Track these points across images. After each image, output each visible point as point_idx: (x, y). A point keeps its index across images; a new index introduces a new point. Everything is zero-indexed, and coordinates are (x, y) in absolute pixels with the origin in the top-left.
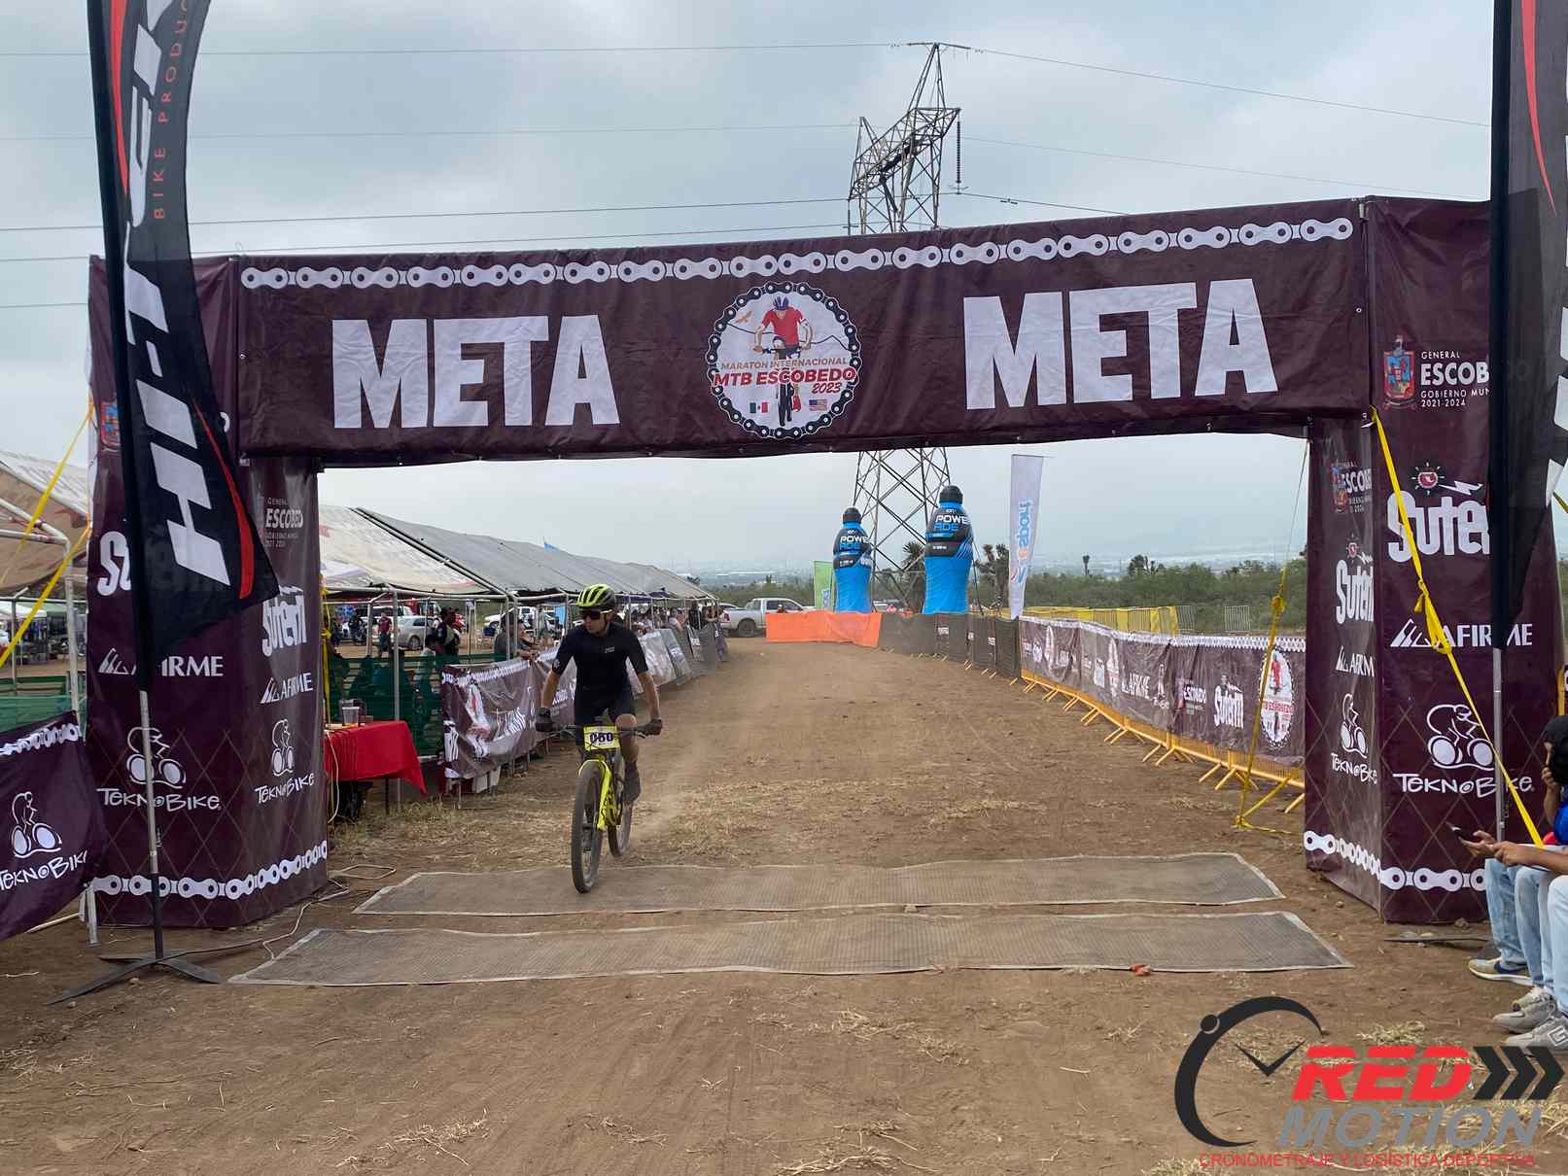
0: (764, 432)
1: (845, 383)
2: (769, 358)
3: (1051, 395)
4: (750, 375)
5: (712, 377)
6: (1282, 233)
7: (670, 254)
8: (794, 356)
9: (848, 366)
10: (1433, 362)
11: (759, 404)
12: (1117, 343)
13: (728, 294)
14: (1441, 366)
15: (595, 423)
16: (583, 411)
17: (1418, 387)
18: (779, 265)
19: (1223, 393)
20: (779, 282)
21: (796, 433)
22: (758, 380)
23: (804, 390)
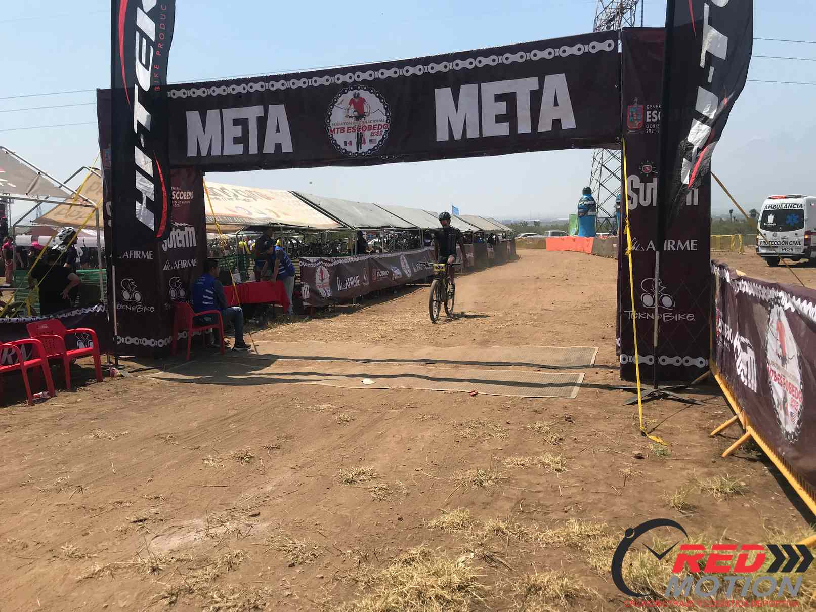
0: (350, 154)
1: (384, 131)
2: (352, 120)
3: (472, 133)
4: (344, 128)
5: (328, 130)
6: (579, 49)
7: (309, 75)
8: (363, 119)
9: (385, 123)
10: (652, 110)
11: (348, 142)
12: (502, 107)
13: (334, 91)
14: (656, 112)
15: (283, 151)
16: (278, 146)
17: (645, 123)
18: (355, 77)
19: (550, 130)
20: (355, 85)
21: (363, 154)
22: (348, 130)
23: (367, 135)
